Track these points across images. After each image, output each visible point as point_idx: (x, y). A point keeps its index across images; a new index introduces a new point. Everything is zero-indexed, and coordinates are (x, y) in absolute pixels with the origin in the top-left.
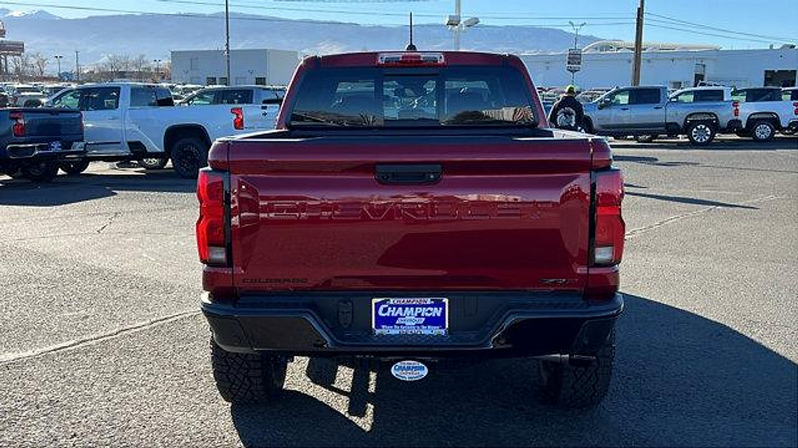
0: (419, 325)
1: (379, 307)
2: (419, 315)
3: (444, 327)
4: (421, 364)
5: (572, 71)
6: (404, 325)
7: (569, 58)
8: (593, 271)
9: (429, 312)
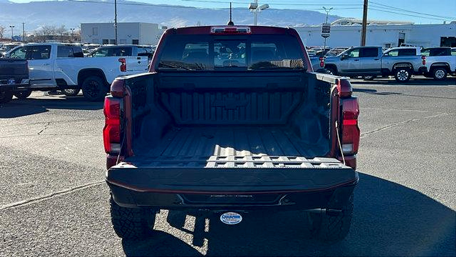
4: (238, 215)
5: (324, 37)
7: (323, 29)
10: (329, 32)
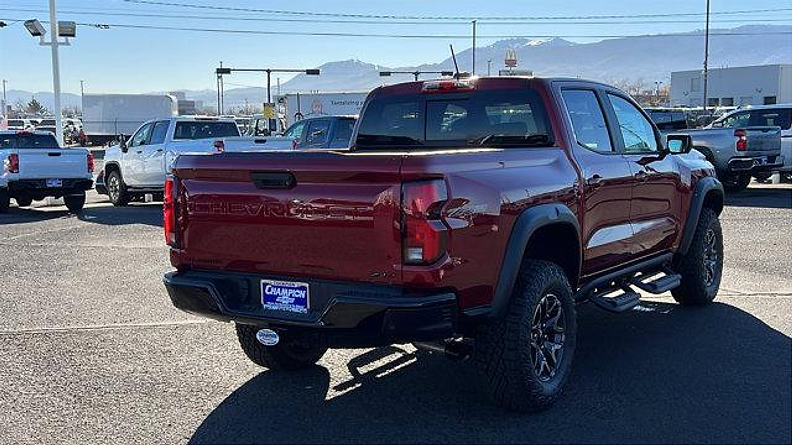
0: (291, 304)
1: (266, 287)
2: (291, 296)
3: (306, 307)
4: (275, 333)
6: (281, 303)
8: (406, 268)
9: (297, 294)
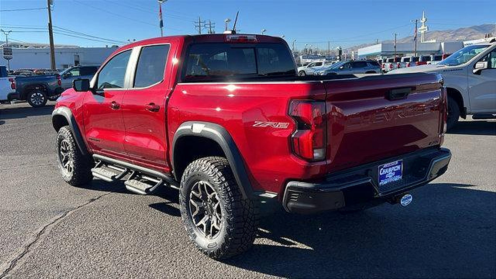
0: (393, 176)
3: (401, 175)
5: (7, 59)
6: (388, 178)
7: (4, 51)
10: (11, 54)
